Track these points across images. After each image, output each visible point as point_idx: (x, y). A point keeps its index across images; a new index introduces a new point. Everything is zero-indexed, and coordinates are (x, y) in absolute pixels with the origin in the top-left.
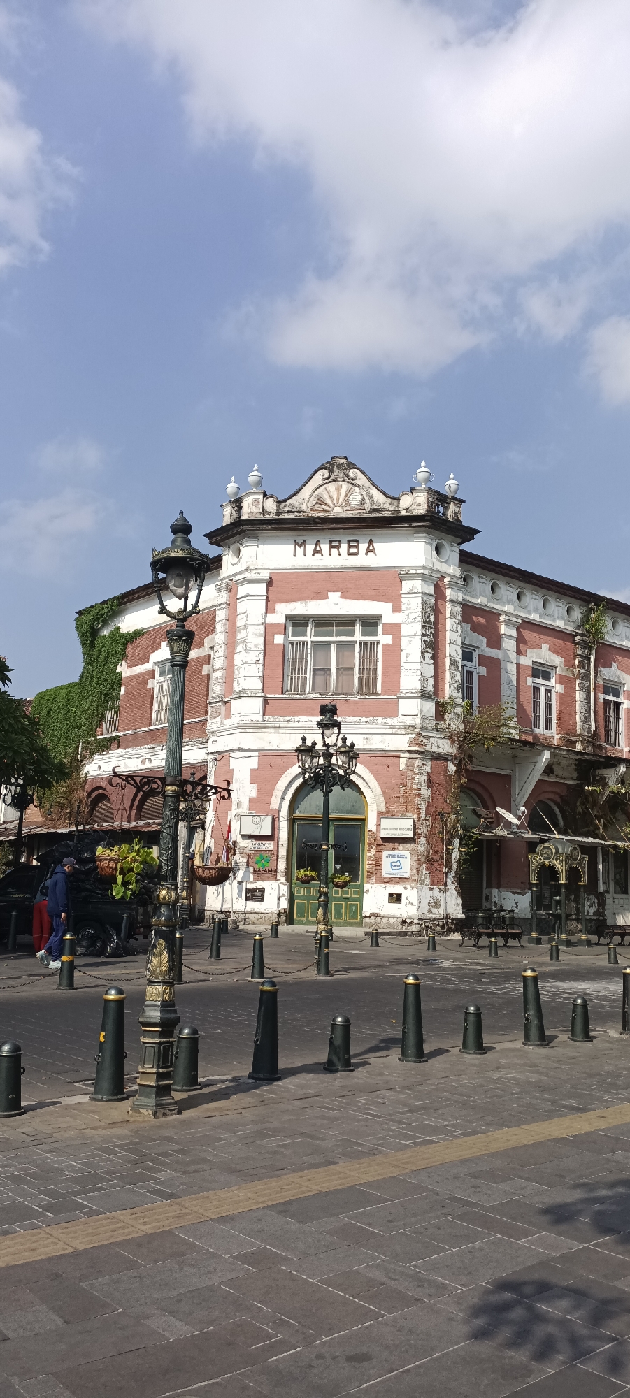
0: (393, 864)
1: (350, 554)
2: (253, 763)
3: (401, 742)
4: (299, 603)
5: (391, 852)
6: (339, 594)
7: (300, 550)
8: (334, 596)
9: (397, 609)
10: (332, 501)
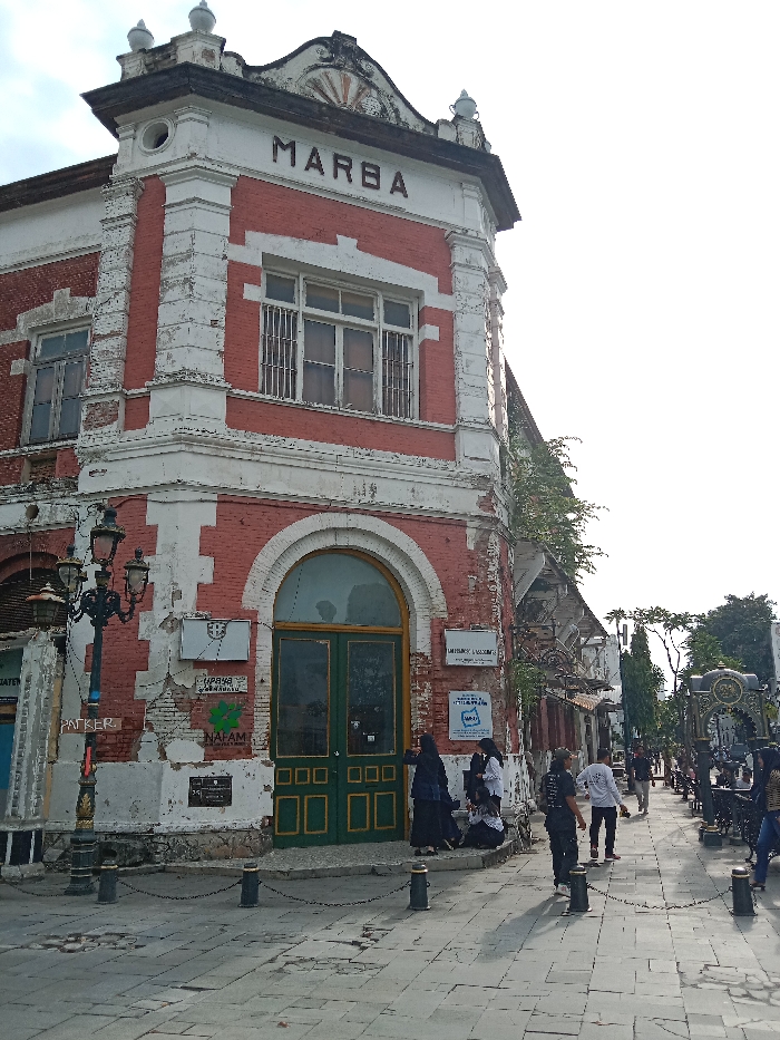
0: (466, 715)
1: (365, 185)
2: (209, 515)
3: (465, 502)
4: (288, 239)
5: (460, 694)
6: (355, 241)
7: (284, 155)
8: (347, 244)
9: (446, 288)
10: (336, 96)
